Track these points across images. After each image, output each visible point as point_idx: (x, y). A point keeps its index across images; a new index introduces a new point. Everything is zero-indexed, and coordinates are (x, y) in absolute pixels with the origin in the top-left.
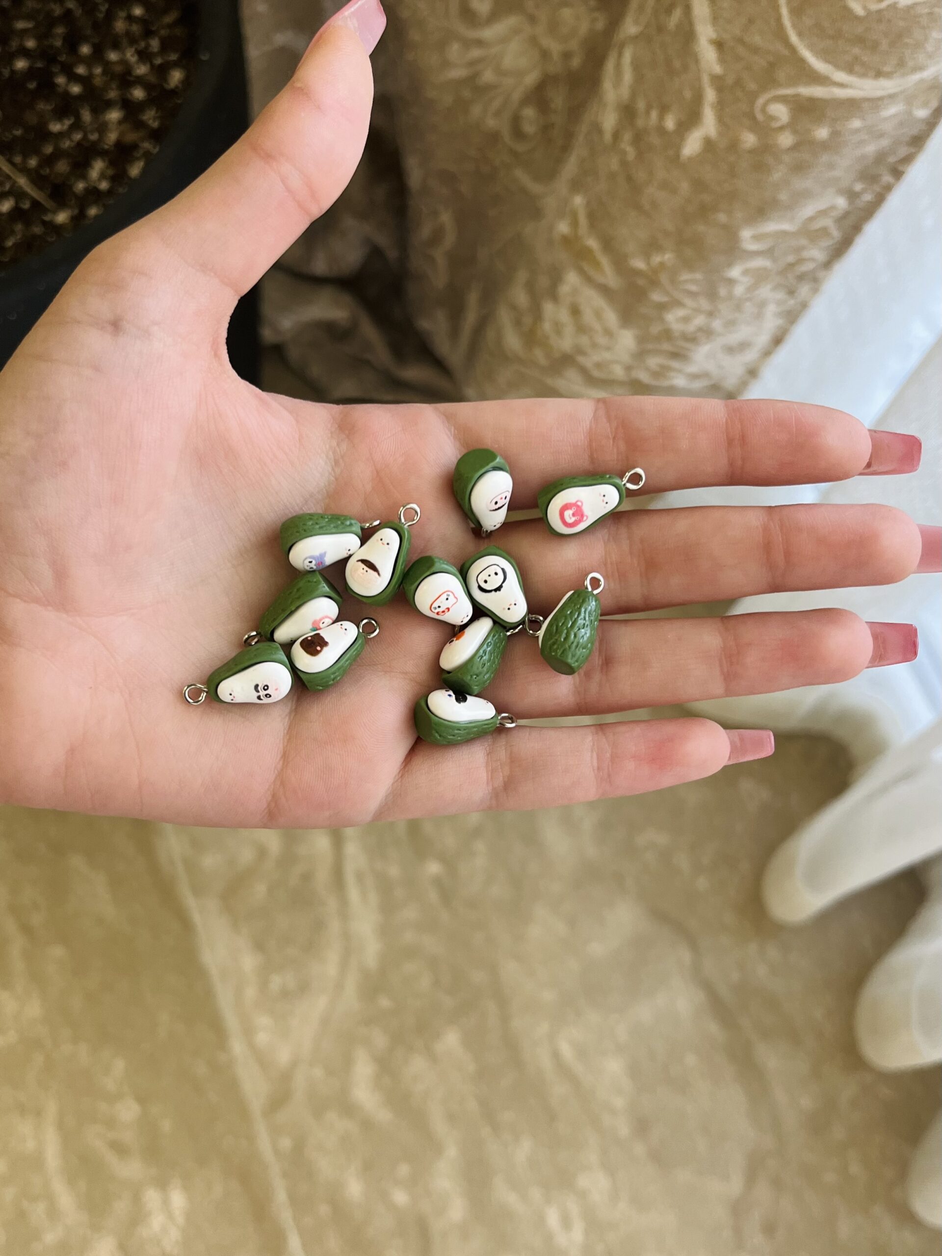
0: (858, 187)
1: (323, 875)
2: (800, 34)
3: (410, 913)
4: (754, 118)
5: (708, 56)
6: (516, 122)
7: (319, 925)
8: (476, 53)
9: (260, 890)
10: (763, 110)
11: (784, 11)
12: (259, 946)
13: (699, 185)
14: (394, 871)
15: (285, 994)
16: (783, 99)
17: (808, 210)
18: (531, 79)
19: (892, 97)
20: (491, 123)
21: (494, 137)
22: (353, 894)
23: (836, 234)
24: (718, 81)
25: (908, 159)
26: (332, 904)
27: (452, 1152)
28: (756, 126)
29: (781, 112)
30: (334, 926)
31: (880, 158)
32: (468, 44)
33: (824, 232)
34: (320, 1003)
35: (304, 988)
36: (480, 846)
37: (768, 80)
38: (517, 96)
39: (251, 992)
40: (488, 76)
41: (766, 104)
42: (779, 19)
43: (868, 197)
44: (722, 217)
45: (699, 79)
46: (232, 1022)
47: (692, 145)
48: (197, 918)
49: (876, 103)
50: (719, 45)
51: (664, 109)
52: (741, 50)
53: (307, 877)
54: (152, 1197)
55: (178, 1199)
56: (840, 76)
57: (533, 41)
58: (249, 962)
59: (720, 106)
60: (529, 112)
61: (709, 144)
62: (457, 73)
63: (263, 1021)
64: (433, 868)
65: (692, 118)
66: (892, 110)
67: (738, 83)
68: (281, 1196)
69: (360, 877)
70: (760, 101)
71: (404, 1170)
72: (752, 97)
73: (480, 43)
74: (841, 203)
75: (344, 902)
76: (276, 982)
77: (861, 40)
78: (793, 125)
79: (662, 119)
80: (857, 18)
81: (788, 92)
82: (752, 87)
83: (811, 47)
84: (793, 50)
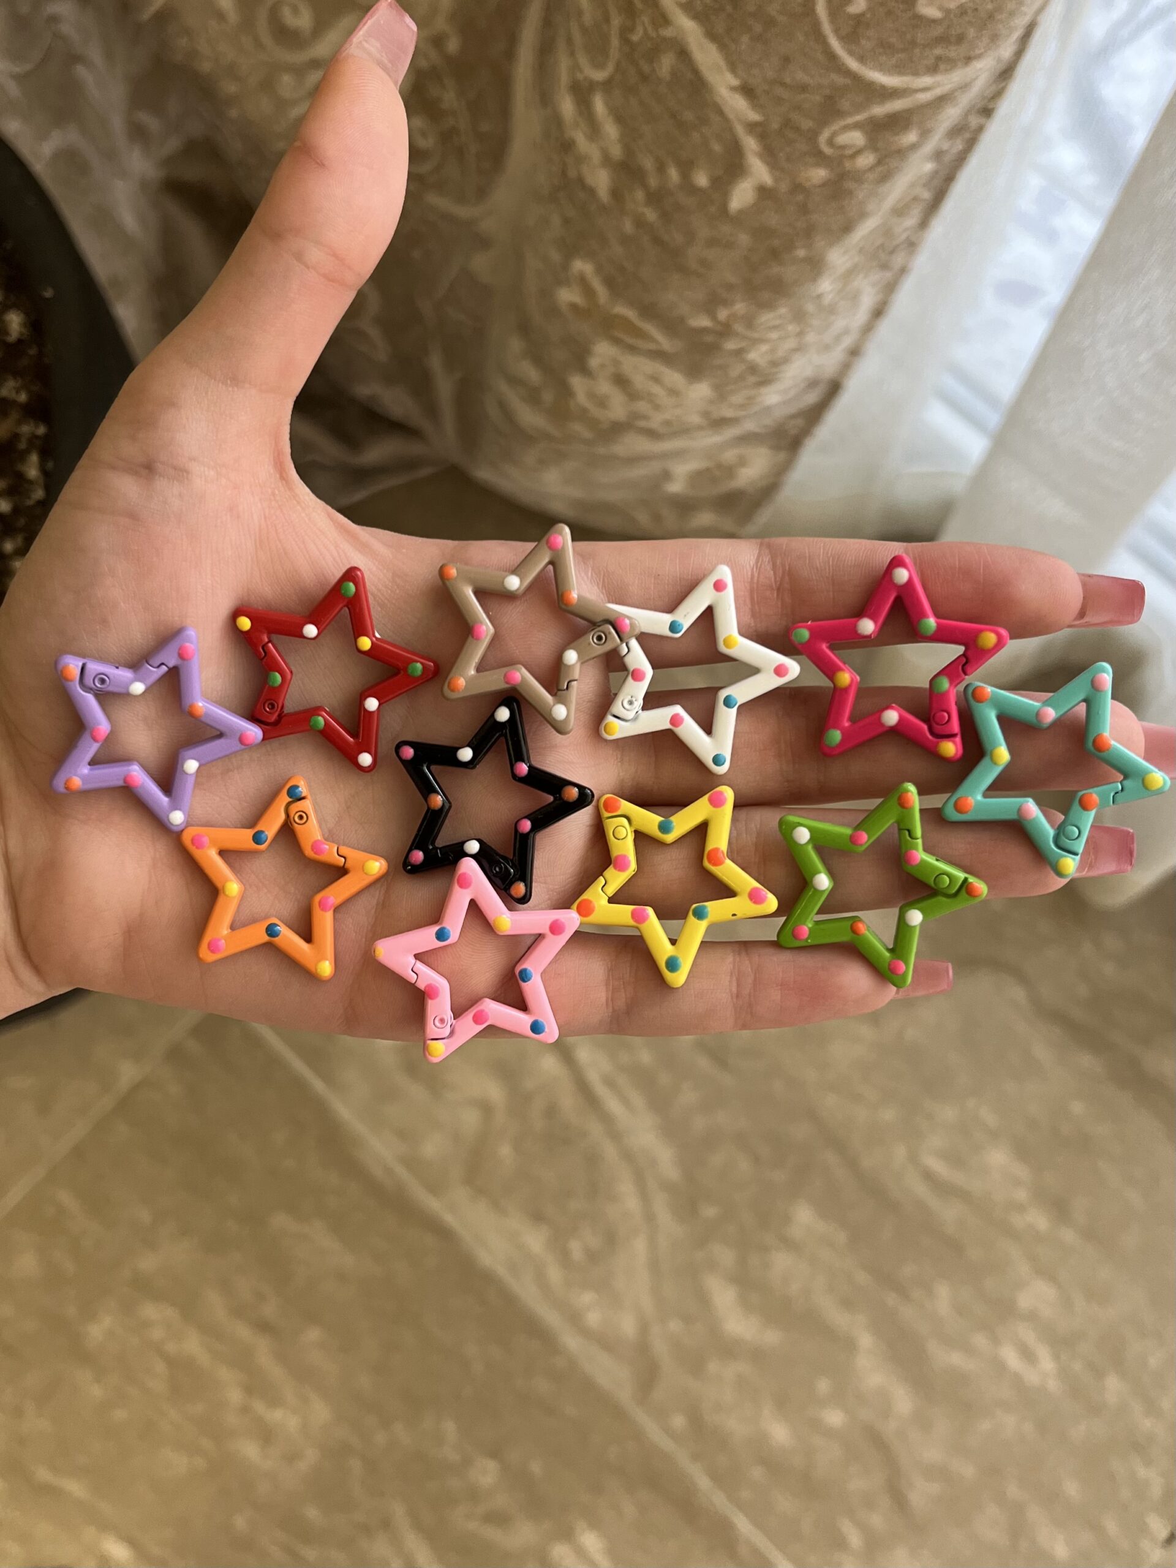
1: (568, 1101)
2: (862, 59)
3: (688, 1096)
4: (818, 153)
7: (593, 1160)
9: (505, 1151)
10: (830, 142)
11: (835, 44)
12: (538, 1217)
13: (762, 233)
14: (646, 1057)
15: (593, 1257)
16: (855, 126)
22: (613, 1105)
24: (758, 129)
28: (825, 161)
29: (854, 138)
30: (610, 1151)
34: (640, 1245)
35: (611, 1239)
37: (829, 112)
39: (555, 1274)
41: (834, 134)
42: (827, 50)
44: (801, 253)
45: (729, 130)
46: (551, 1318)
47: (742, 198)
50: (747, 91)
51: (687, 166)
52: (779, 91)
53: (551, 1111)
55: (591, 1542)
56: (923, 81)
58: (535, 1241)
59: (769, 153)
61: (765, 192)
63: (586, 1298)
65: (732, 171)
67: (787, 123)
68: (704, 1483)
69: (609, 1082)
70: (825, 135)
71: (823, 1386)
72: (811, 134)
75: (607, 1119)
76: (576, 1247)
77: (943, 40)
78: (872, 144)
79: (686, 175)
80: (934, 21)
81: (859, 118)
82: (806, 124)
83: (881, 68)
84: (856, 77)
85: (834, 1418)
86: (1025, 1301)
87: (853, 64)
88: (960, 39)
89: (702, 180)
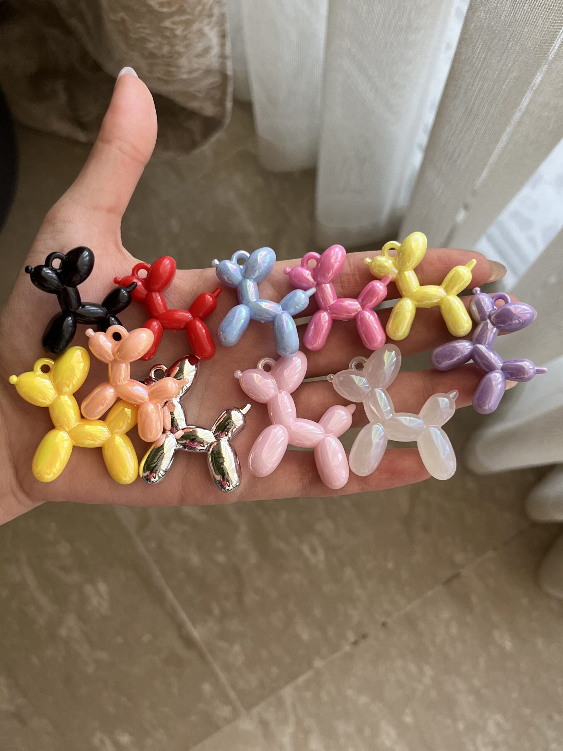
27: (243, 528)
54: (89, 589)
55: (102, 587)
68: (157, 573)
71: (220, 544)
85: (221, 558)
86: (319, 527)
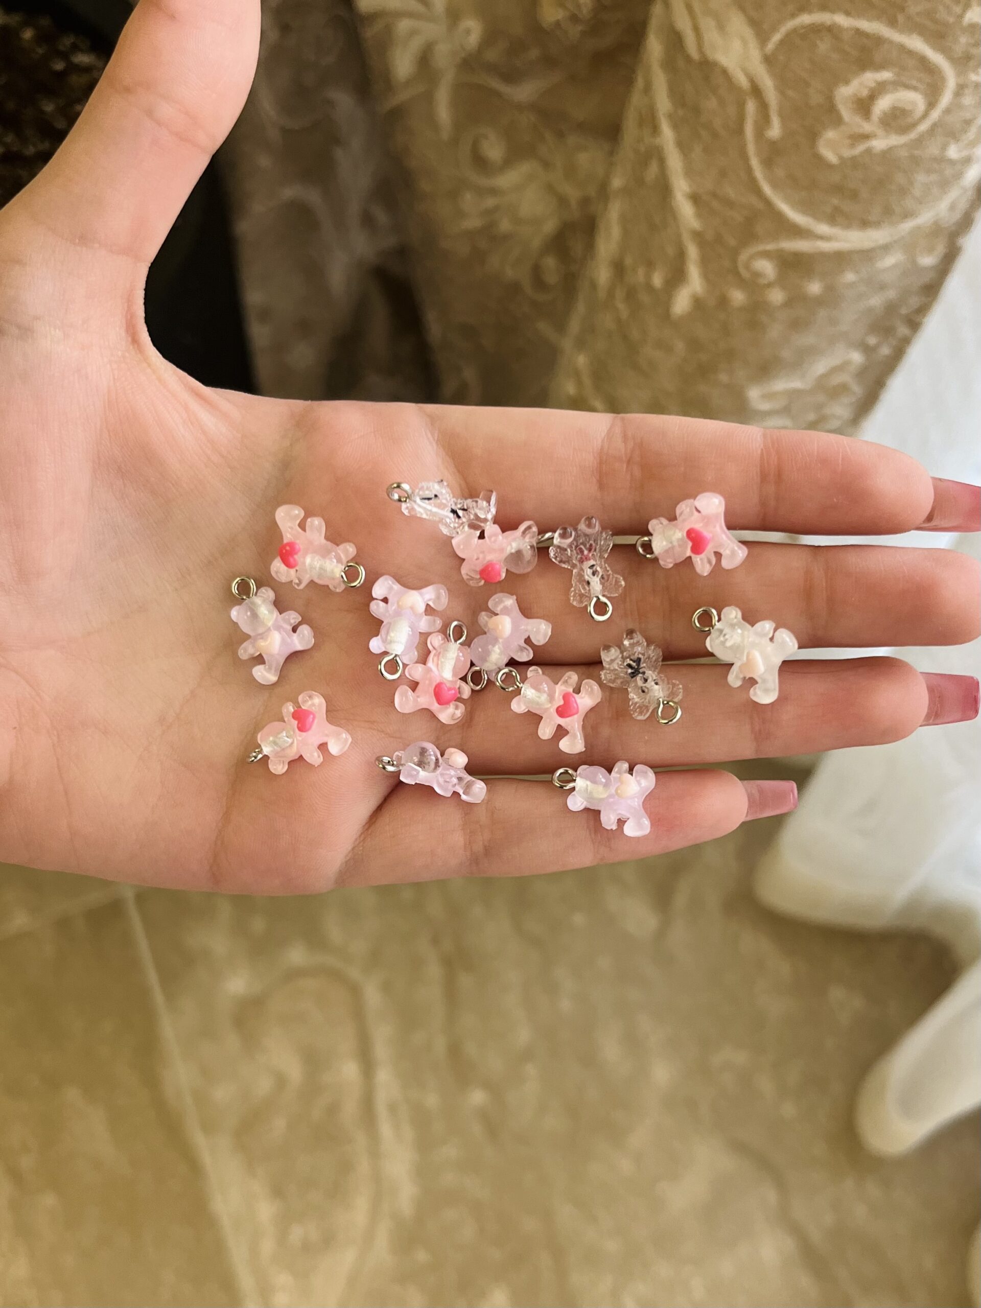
0: (872, 340)
1: (350, 1109)
2: (775, 185)
3: (450, 1151)
4: (737, 274)
5: (686, 210)
6: (537, 272)
7: (346, 1167)
8: (490, 202)
9: (279, 1124)
10: (747, 267)
11: (755, 162)
12: (277, 1192)
13: (694, 345)
14: (432, 1100)
15: (307, 1247)
16: (766, 255)
17: (820, 367)
18: (550, 227)
19: (886, 248)
20: (510, 273)
21: (515, 288)
22: (386, 1129)
23: (858, 390)
24: (698, 236)
25: (923, 310)
26: (361, 1140)
28: (742, 283)
29: (767, 268)
30: (363, 1166)
31: (891, 308)
32: (482, 192)
33: (842, 389)
34: (347, 1257)
35: (328, 1241)
36: (531, 1070)
37: (748, 235)
38: (536, 243)
39: (267, 1246)
40: (505, 226)
41: (752, 257)
42: (749, 170)
43: (885, 351)
44: (723, 377)
45: (679, 235)
46: (246, 1281)
47: (681, 303)
48: (207, 1159)
49: (868, 255)
50: (695, 199)
51: (650, 265)
52: (715, 204)
53: (333, 1110)
56: (823, 228)
57: (550, 188)
58: (266, 1210)
59: (705, 262)
60: (550, 262)
61: (698, 303)
62: (473, 223)
63: (282, 1279)
64: (478, 1097)
65: (677, 276)
66: (890, 260)
67: (719, 239)
69: (393, 1109)
70: (743, 257)
72: (734, 254)
73: (494, 191)
74: (857, 357)
75: (374, 1138)
76: (297, 1234)
77: (838, 189)
78: (781, 280)
79: (648, 276)
80: (830, 166)
81: (770, 247)
82: (732, 242)
83: (787, 199)
84: (768, 203)
87: (767, 189)
88: (854, 196)
89: (657, 280)
